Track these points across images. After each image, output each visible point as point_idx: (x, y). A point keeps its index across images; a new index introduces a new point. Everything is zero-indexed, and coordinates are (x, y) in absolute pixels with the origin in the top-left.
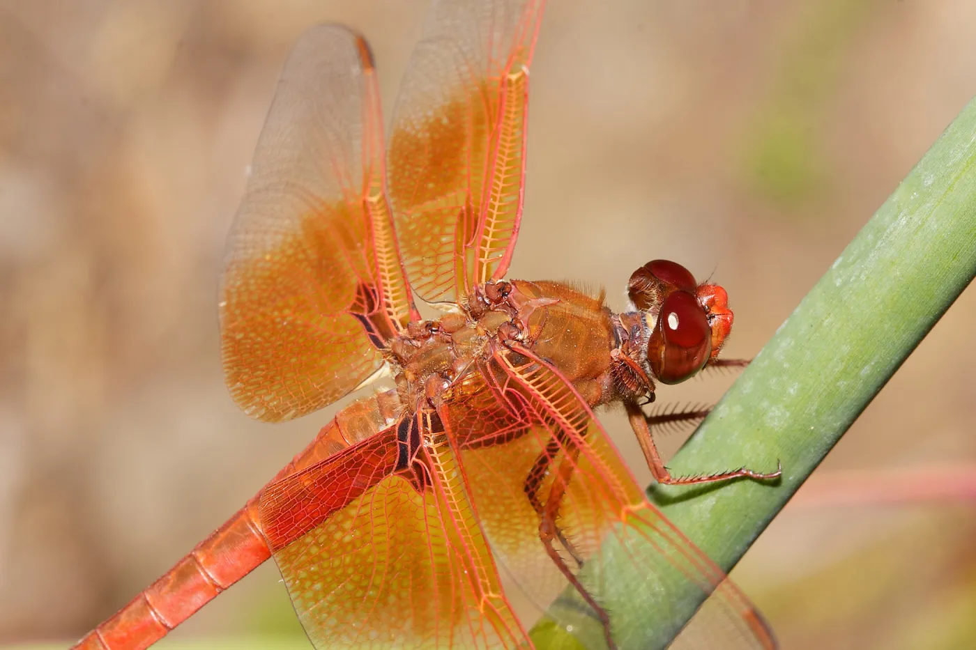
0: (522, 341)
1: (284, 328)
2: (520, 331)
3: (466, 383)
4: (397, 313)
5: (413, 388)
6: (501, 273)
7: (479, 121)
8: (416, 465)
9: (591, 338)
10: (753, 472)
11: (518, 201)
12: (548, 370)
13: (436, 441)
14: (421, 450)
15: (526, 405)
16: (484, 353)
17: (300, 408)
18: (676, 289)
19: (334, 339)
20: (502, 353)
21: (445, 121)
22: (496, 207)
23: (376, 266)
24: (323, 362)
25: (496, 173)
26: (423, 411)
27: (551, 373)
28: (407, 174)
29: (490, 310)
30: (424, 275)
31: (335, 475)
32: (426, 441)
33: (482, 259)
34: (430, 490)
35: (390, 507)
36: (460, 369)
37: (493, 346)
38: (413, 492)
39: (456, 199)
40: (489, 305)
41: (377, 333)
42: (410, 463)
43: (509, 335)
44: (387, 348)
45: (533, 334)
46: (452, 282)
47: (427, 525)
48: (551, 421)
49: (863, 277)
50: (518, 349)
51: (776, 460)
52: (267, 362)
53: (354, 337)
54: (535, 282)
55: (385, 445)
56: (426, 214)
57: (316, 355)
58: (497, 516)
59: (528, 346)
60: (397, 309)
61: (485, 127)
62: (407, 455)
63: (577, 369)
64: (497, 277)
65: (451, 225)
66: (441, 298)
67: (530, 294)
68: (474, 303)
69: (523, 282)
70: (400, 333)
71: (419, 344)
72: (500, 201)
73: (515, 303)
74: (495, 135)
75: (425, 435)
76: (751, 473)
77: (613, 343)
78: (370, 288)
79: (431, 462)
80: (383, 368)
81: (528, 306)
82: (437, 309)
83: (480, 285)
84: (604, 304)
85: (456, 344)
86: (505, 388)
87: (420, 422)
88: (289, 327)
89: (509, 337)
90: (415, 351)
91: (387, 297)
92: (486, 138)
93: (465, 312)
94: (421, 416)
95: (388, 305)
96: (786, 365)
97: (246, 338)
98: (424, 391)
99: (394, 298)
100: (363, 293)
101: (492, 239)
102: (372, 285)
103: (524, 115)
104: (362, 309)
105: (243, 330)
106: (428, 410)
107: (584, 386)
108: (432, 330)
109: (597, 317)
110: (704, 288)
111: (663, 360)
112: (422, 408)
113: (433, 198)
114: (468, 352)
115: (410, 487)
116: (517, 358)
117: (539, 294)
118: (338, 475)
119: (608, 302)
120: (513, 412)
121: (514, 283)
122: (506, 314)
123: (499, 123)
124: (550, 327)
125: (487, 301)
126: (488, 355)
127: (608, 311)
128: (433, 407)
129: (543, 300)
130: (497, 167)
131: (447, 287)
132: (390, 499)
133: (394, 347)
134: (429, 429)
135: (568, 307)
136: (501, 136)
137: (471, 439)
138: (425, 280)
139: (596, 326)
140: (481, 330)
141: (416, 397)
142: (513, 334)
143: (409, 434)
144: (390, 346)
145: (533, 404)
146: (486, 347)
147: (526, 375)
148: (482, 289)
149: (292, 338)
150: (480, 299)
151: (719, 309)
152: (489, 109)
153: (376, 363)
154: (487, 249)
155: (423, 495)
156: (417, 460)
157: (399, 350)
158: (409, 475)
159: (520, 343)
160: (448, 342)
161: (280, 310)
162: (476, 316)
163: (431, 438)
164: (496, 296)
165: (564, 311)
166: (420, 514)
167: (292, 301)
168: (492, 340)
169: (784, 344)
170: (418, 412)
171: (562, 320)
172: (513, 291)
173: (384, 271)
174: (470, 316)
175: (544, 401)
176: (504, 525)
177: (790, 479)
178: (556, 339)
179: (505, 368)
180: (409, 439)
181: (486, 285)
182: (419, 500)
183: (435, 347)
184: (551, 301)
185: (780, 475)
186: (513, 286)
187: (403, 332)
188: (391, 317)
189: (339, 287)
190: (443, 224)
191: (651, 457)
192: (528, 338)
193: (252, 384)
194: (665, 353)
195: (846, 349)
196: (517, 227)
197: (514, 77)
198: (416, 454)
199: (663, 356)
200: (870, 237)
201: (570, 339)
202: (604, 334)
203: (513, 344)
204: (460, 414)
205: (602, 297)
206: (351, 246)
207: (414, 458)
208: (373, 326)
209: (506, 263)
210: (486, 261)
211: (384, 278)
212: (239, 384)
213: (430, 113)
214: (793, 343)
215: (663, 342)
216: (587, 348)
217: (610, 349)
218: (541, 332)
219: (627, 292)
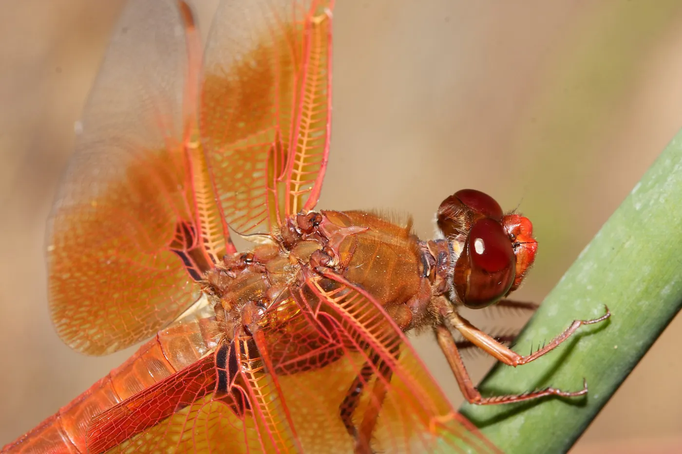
0: (333, 268)
1: (108, 267)
2: (331, 258)
3: (280, 309)
4: (213, 247)
5: (230, 317)
6: (312, 204)
7: (286, 63)
8: (235, 390)
9: (400, 264)
10: (560, 391)
11: (326, 136)
12: (358, 294)
13: (254, 367)
14: (240, 375)
15: (338, 326)
16: (297, 280)
17: (122, 340)
18: (484, 216)
19: (156, 273)
20: (314, 280)
21: (253, 64)
22: (305, 142)
23: (194, 205)
24: (144, 296)
25: (304, 110)
26: (239, 339)
27: (361, 296)
28: (218, 115)
29: (301, 240)
30: (236, 209)
31: (158, 404)
32: (244, 367)
33: (292, 192)
34: (250, 414)
35: (211, 433)
36: (275, 295)
37: (305, 273)
38: (233, 416)
39: (266, 136)
40: (301, 235)
41: (195, 267)
42: (229, 389)
43: (320, 263)
44: (204, 280)
45: (343, 261)
46: (265, 215)
47: (248, 448)
48: (365, 345)
49: (662, 200)
50: (329, 275)
51: (582, 380)
52: (91, 298)
53: (174, 271)
54: (344, 212)
55: (204, 372)
56: (238, 152)
57: (136, 290)
58: (311, 433)
59: (339, 273)
60: (215, 244)
61: (291, 67)
62: (226, 380)
63: (387, 294)
64: (308, 208)
65: (262, 161)
66: (254, 231)
67: (339, 223)
68: (286, 234)
69: (334, 212)
70: (216, 265)
71: (235, 275)
72: (309, 136)
73: (326, 232)
74: (301, 77)
75: (243, 361)
76: (558, 392)
77: (421, 268)
78: (188, 226)
79: (250, 387)
80: (201, 299)
81: (341, 236)
82: (251, 241)
83: (291, 217)
84: (412, 232)
85: (270, 272)
86: (317, 311)
87: (238, 349)
88: (113, 266)
90: (231, 282)
91: (205, 233)
92: (293, 79)
93: (277, 242)
94: (238, 343)
95: (206, 241)
96: (589, 287)
97: (72, 277)
98: (240, 319)
99: (212, 234)
100: (182, 230)
101: (302, 173)
102: (190, 223)
103: (328, 54)
104: (181, 246)
105: (70, 270)
106: (245, 337)
107: (395, 311)
108: (247, 261)
109: (405, 244)
110: (511, 218)
111: (468, 284)
112: (238, 335)
113: (244, 136)
114: (282, 281)
115: (230, 412)
116: (329, 284)
117: (348, 223)
118: (160, 403)
119: (415, 230)
120: (325, 334)
121: (324, 213)
122: (318, 243)
123: (305, 62)
124: (360, 253)
125: (299, 231)
126: (300, 282)
127: (416, 239)
128: (248, 334)
129: (352, 229)
130: (303, 104)
131: (260, 220)
132: (210, 424)
133: (211, 278)
134: (247, 355)
135: (376, 235)
136: (307, 75)
137: (284, 361)
138: (239, 214)
139: (405, 252)
140: (293, 259)
141: (232, 325)
142: (325, 261)
143: (227, 360)
144: (207, 278)
145: (345, 326)
146: (299, 274)
147: (337, 299)
148: (293, 220)
149: (116, 275)
150: (292, 229)
151: (524, 238)
152: (294, 51)
153: (194, 295)
154: (297, 182)
155: (242, 419)
156: (236, 386)
157: (215, 281)
158: (228, 401)
159: (331, 270)
160: (262, 272)
161: (104, 250)
162: (288, 246)
163: (249, 364)
164: (307, 226)
165: (373, 238)
166: (241, 436)
167: (116, 242)
168: (304, 267)
169: (586, 267)
170: (235, 340)
171: (371, 247)
172: (323, 221)
173: (201, 209)
174: (283, 247)
175: (355, 323)
176: (318, 441)
177: (595, 397)
178: (366, 265)
179: (316, 293)
180: (227, 366)
181: (297, 216)
182: (239, 423)
183: (250, 277)
184: (361, 229)
185: (586, 393)
186: (323, 216)
187: (219, 264)
188: (209, 251)
189: (159, 227)
190: (254, 161)
191: (462, 379)
192: (340, 264)
193: (76, 320)
194: (471, 277)
195: (646, 270)
196: (326, 160)
197: (317, 20)
198: (234, 380)
199: (468, 279)
200: (668, 162)
201: (380, 264)
202: (412, 259)
203: (324, 270)
204: (274, 339)
205: (410, 223)
206: (172, 189)
207: (233, 384)
208: (191, 261)
209: (316, 195)
210: (296, 194)
211: (202, 215)
212: (64, 321)
213: (239, 58)
214: (596, 266)
215: (469, 267)
216: (396, 273)
217: (419, 273)
218: (351, 258)
219: (436, 220)
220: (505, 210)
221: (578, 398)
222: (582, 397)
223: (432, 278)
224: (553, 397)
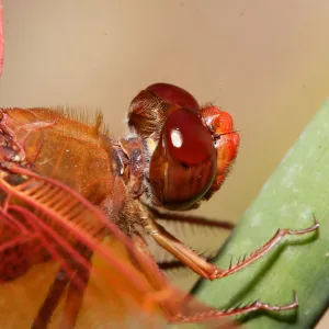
0: (20, 162)
2: (17, 152)
9: (91, 160)
10: (268, 305)
18: (178, 107)
45: (30, 155)
50: (16, 170)
51: (291, 293)
67: (20, 118)
69: (15, 109)
73: (9, 129)
76: (266, 306)
77: (114, 166)
81: (23, 130)
84: (101, 130)
86: (7, 206)
89: (6, 159)
96: (296, 190)
109: (97, 142)
110: (207, 109)
111: (166, 178)
117: (33, 119)
121: (6, 112)
127: (106, 139)
129: (38, 124)
135: (64, 130)
139: (95, 148)
142: (9, 157)
147: (28, 192)
159: (18, 165)
169: (292, 170)
177: (306, 314)
178: (55, 161)
179: (3, 188)
184: (47, 124)
185: (297, 307)
186: (5, 114)
192: (27, 159)
194: (169, 170)
199: (166, 173)
201: (70, 160)
202: (104, 155)
203: (10, 166)
214: (301, 168)
215: (166, 160)
216: (88, 169)
217: (112, 171)
218: (39, 152)
219: (127, 120)
220: (201, 102)
221: (288, 313)
222: (292, 311)
223: (126, 177)
224: (261, 312)
